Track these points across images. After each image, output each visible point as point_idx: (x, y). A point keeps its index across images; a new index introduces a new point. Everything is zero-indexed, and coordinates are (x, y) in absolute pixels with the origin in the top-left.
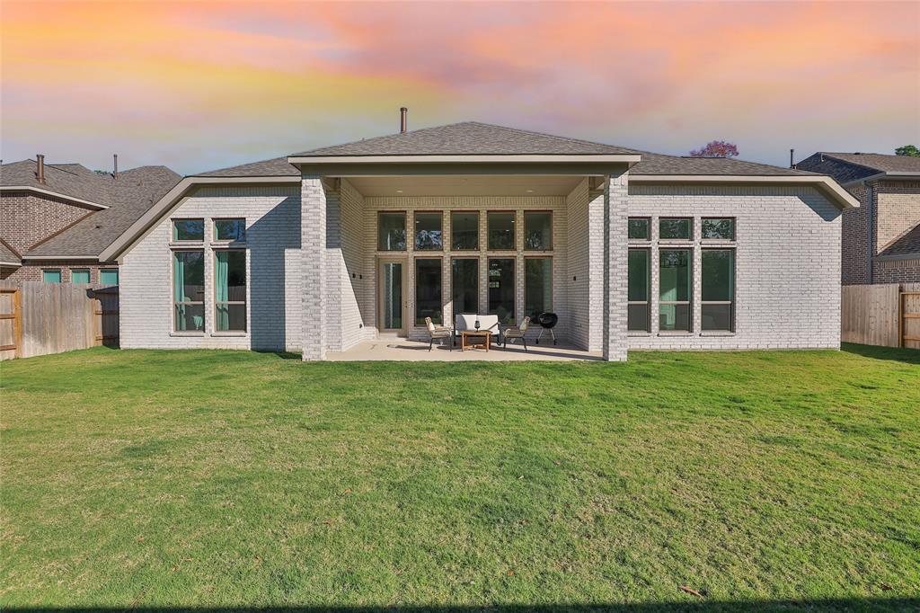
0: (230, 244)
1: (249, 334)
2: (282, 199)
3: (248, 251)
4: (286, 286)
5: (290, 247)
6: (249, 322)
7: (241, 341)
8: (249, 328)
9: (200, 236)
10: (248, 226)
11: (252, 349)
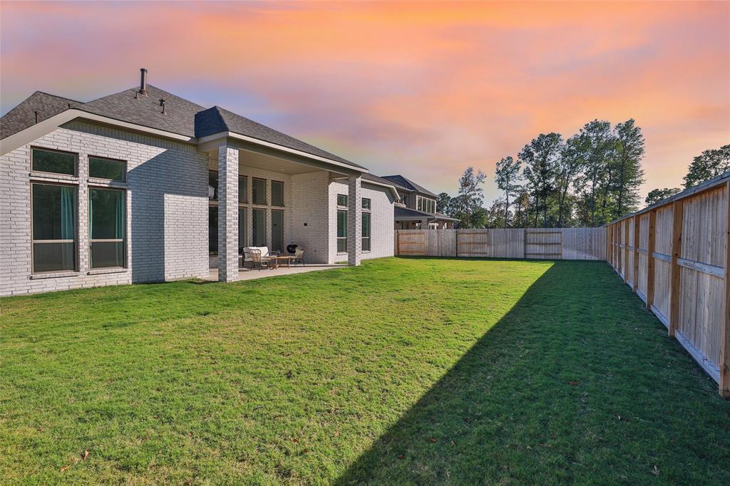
0: (110, 184)
1: (130, 269)
2: (163, 150)
3: (129, 193)
4: (165, 226)
5: (169, 193)
6: (130, 258)
7: (122, 277)
8: (130, 264)
9: (73, 171)
10: (129, 169)
11: (133, 283)
